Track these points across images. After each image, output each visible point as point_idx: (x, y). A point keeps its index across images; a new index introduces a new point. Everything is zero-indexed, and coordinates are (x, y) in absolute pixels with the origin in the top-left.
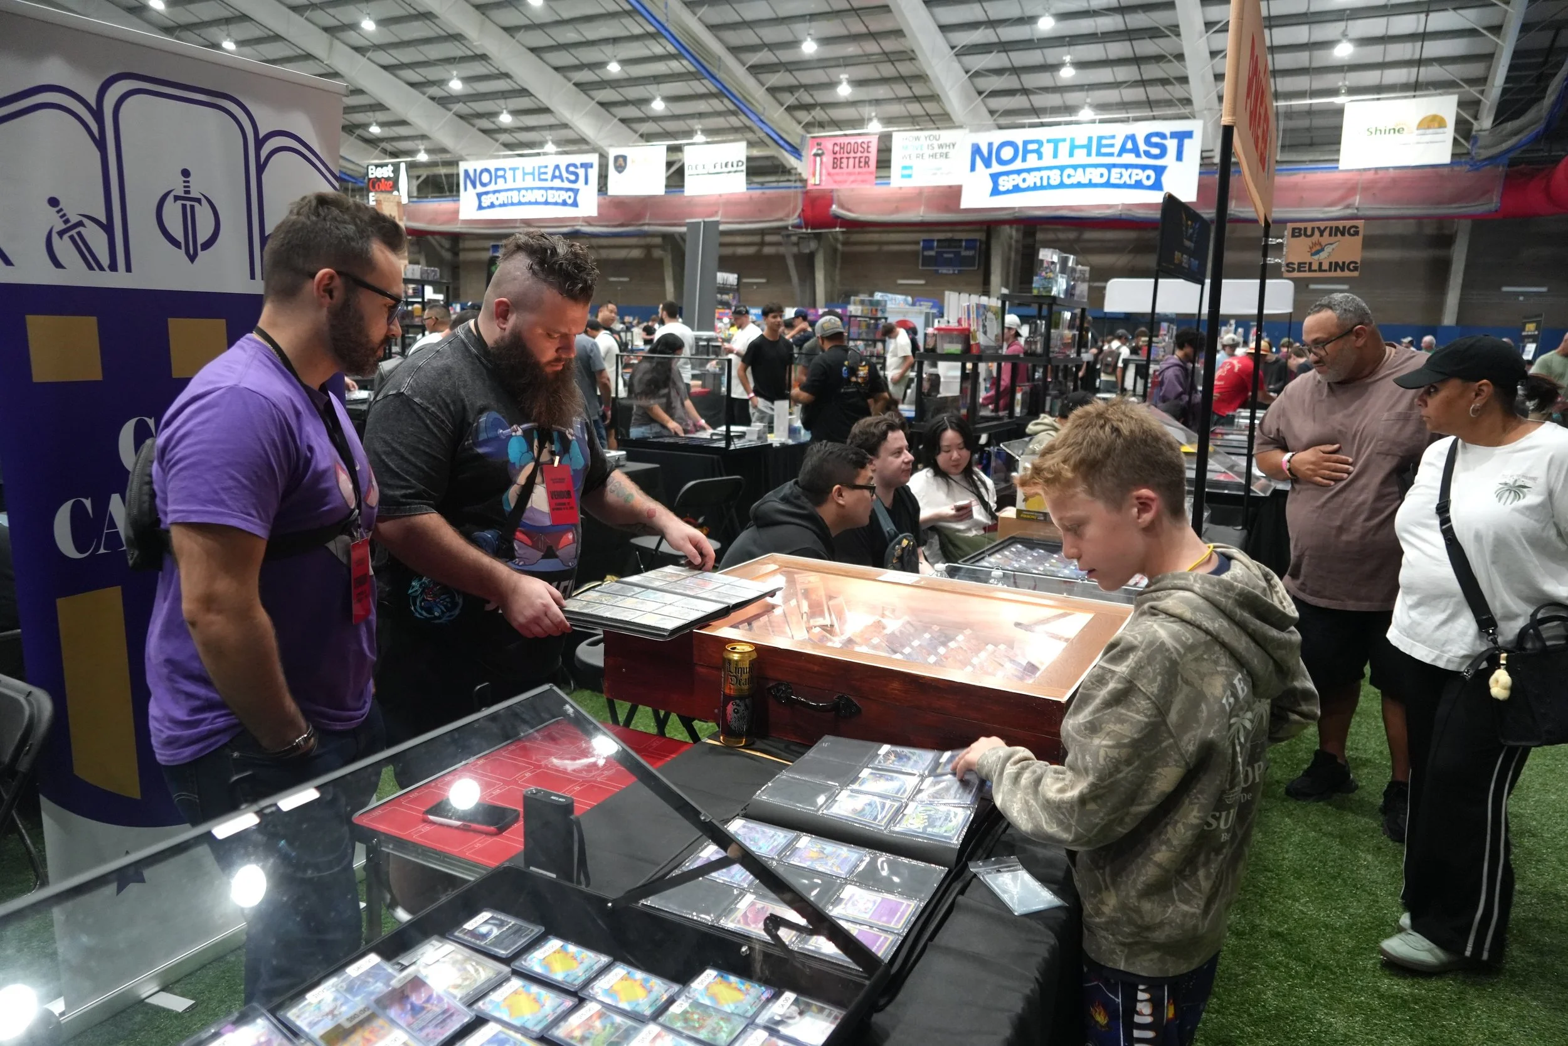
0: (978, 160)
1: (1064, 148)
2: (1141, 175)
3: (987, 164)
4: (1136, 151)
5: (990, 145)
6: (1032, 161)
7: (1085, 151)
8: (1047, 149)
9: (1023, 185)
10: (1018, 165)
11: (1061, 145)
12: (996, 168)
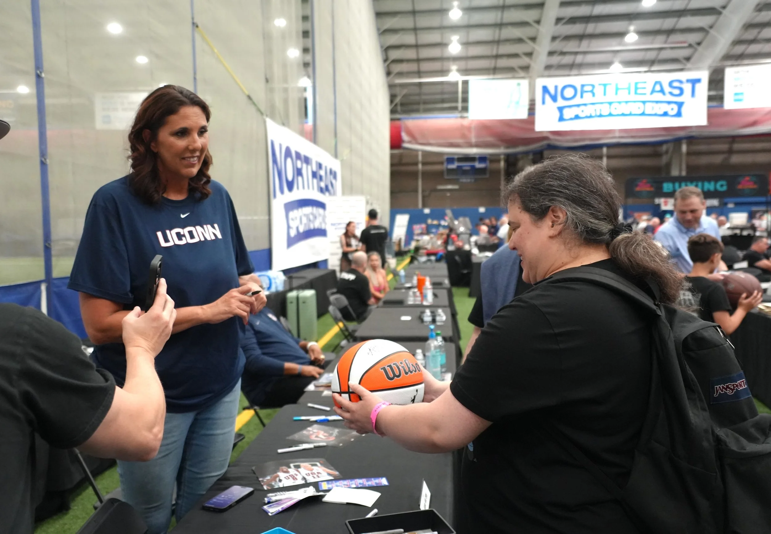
0: (547, 97)
1: (611, 90)
2: (665, 108)
3: (554, 99)
4: (662, 91)
5: (556, 87)
6: (588, 98)
7: (627, 91)
8: (599, 90)
9: (581, 115)
10: (577, 100)
11: (608, 88)
12: (561, 102)
